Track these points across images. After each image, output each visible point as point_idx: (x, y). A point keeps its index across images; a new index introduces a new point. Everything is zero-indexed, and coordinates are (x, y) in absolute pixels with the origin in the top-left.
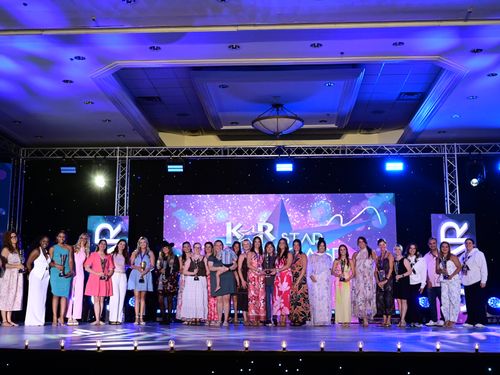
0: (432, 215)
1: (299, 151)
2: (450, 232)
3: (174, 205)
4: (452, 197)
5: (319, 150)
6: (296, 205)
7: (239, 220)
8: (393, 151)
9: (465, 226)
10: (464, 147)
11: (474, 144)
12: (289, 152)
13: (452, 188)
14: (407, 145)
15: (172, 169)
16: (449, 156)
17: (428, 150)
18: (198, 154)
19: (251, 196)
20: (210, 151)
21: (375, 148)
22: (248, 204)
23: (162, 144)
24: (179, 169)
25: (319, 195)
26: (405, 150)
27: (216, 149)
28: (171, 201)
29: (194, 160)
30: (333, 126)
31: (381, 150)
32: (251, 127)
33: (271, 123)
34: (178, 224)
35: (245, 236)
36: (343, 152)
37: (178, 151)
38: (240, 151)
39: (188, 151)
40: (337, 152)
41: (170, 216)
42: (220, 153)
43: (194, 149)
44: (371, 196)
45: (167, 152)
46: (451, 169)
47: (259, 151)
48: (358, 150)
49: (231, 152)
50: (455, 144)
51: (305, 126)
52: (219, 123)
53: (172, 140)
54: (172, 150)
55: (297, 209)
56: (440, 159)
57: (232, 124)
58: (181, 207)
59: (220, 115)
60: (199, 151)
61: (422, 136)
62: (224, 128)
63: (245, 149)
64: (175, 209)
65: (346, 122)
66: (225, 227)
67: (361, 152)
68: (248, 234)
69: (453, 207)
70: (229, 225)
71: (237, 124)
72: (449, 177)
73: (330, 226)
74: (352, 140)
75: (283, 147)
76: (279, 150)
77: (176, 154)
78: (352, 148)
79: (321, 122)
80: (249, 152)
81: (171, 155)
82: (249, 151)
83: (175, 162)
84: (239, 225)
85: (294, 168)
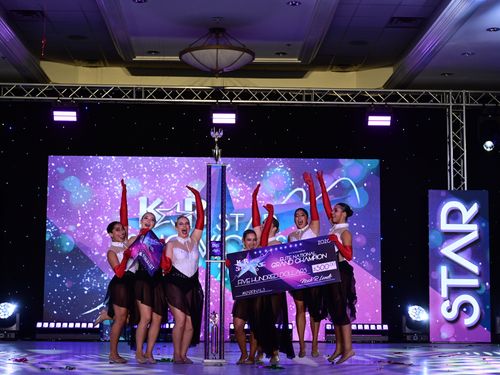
0: (430, 191)
1: (245, 95)
2: (454, 216)
3: (62, 170)
4: (457, 165)
5: (274, 95)
6: (241, 173)
7: (158, 193)
8: (379, 99)
9: (475, 208)
10: (475, 96)
11: (490, 93)
12: (231, 96)
13: (458, 153)
14: (398, 91)
15: (60, 116)
16: (455, 108)
17: (427, 98)
18: (98, 95)
19: (176, 160)
20: (117, 92)
21: (353, 93)
22: (171, 170)
23: (46, 79)
24: (70, 116)
25: (273, 160)
26: (395, 98)
27: (126, 89)
28: (57, 164)
29: (92, 104)
30: (295, 60)
31: (361, 97)
32: (177, 58)
33: (207, 56)
34: (67, 198)
35: (167, 218)
36: (308, 98)
37: (69, 90)
38: (160, 93)
39: (84, 91)
40: (299, 98)
41: (57, 187)
42: (131, 96)
43: (93, 89)
44: (346, 163)
45: (51, 92)
46: (457, 126)
47: (188, 94)
48: (329, 96)
49: (146, 94)
50: (464, 92)
51: (257, 60)
52: (130, 51)
53: (62, 74)
54: (61, 88)
55: (242, 179)
56: (442, 112)
57: (150, 53)
58: (72, 174)
59: (133, 39)
60: (101, 90)
61: (419, 79)
62: (138, 58)
63: (168, 90)
64: (63, 177)
65: (313, 56)
66: (138, 203)
67: (333, 98)
68: (170, 213)
69: (458, 181)
70: (143, 201)
71: (157, 53)
72: (454, 138)
73: (287, 204)
74: (320, 80)
75: (223, 88)
76: (217, 93)
77: (67, 95)
78: (321, 93)
79: (278, 55)
80: (174, 95)
81: (57, 95)
82: (174, 93)
83: (65, 107)
84: (158, 201)
85: (237, 119)
